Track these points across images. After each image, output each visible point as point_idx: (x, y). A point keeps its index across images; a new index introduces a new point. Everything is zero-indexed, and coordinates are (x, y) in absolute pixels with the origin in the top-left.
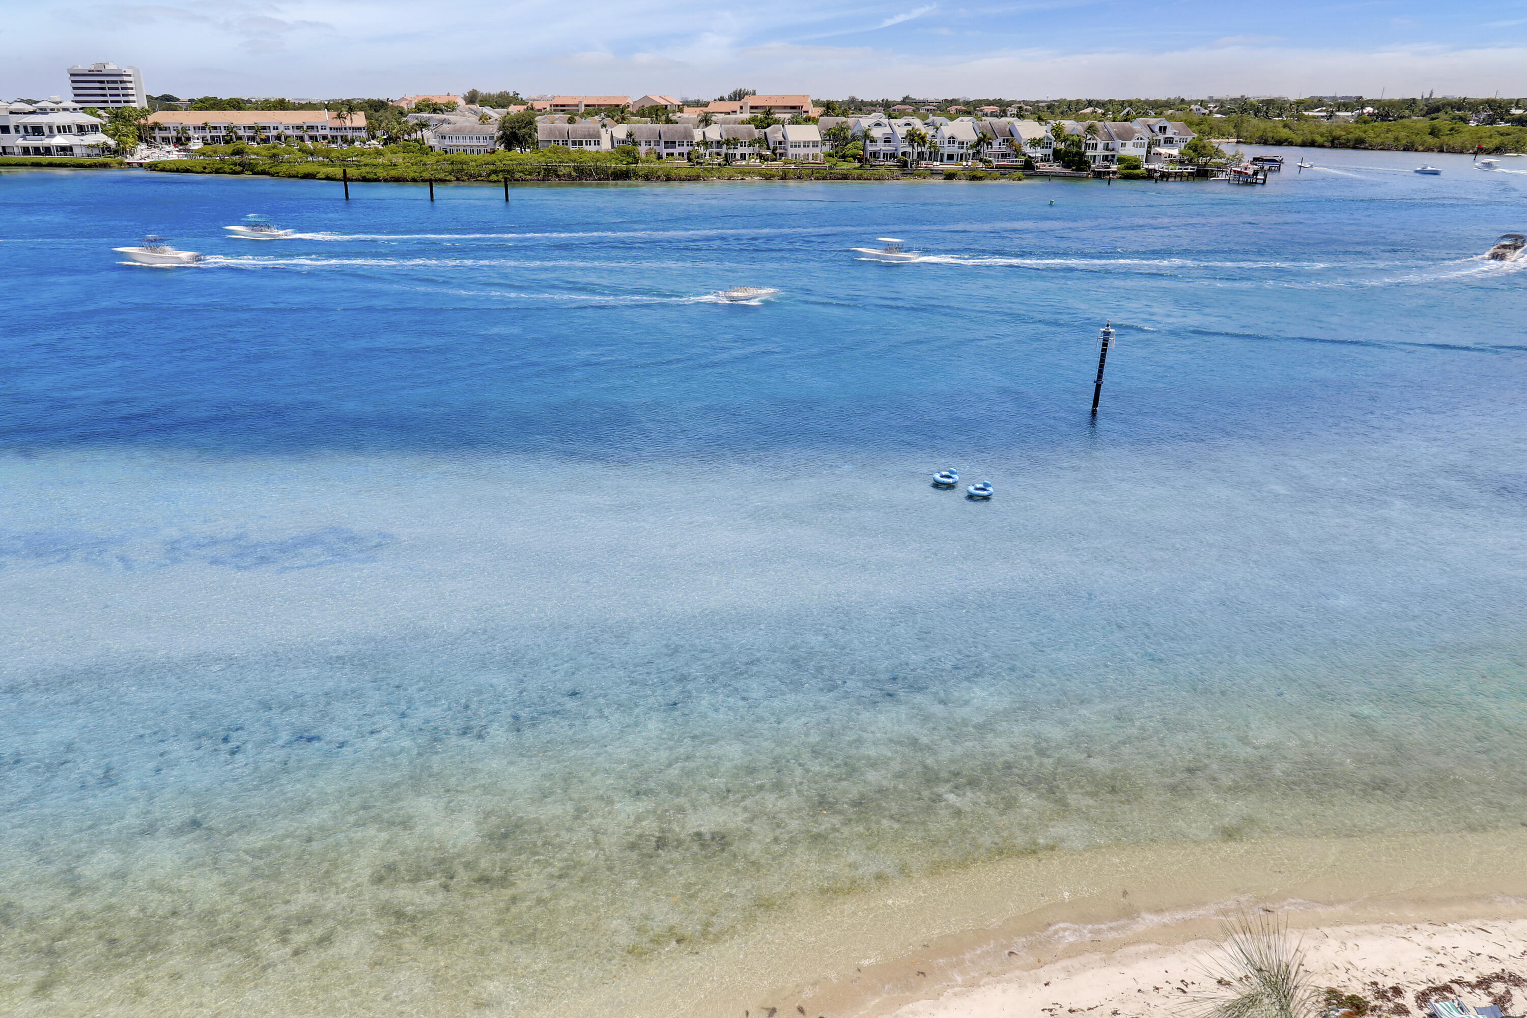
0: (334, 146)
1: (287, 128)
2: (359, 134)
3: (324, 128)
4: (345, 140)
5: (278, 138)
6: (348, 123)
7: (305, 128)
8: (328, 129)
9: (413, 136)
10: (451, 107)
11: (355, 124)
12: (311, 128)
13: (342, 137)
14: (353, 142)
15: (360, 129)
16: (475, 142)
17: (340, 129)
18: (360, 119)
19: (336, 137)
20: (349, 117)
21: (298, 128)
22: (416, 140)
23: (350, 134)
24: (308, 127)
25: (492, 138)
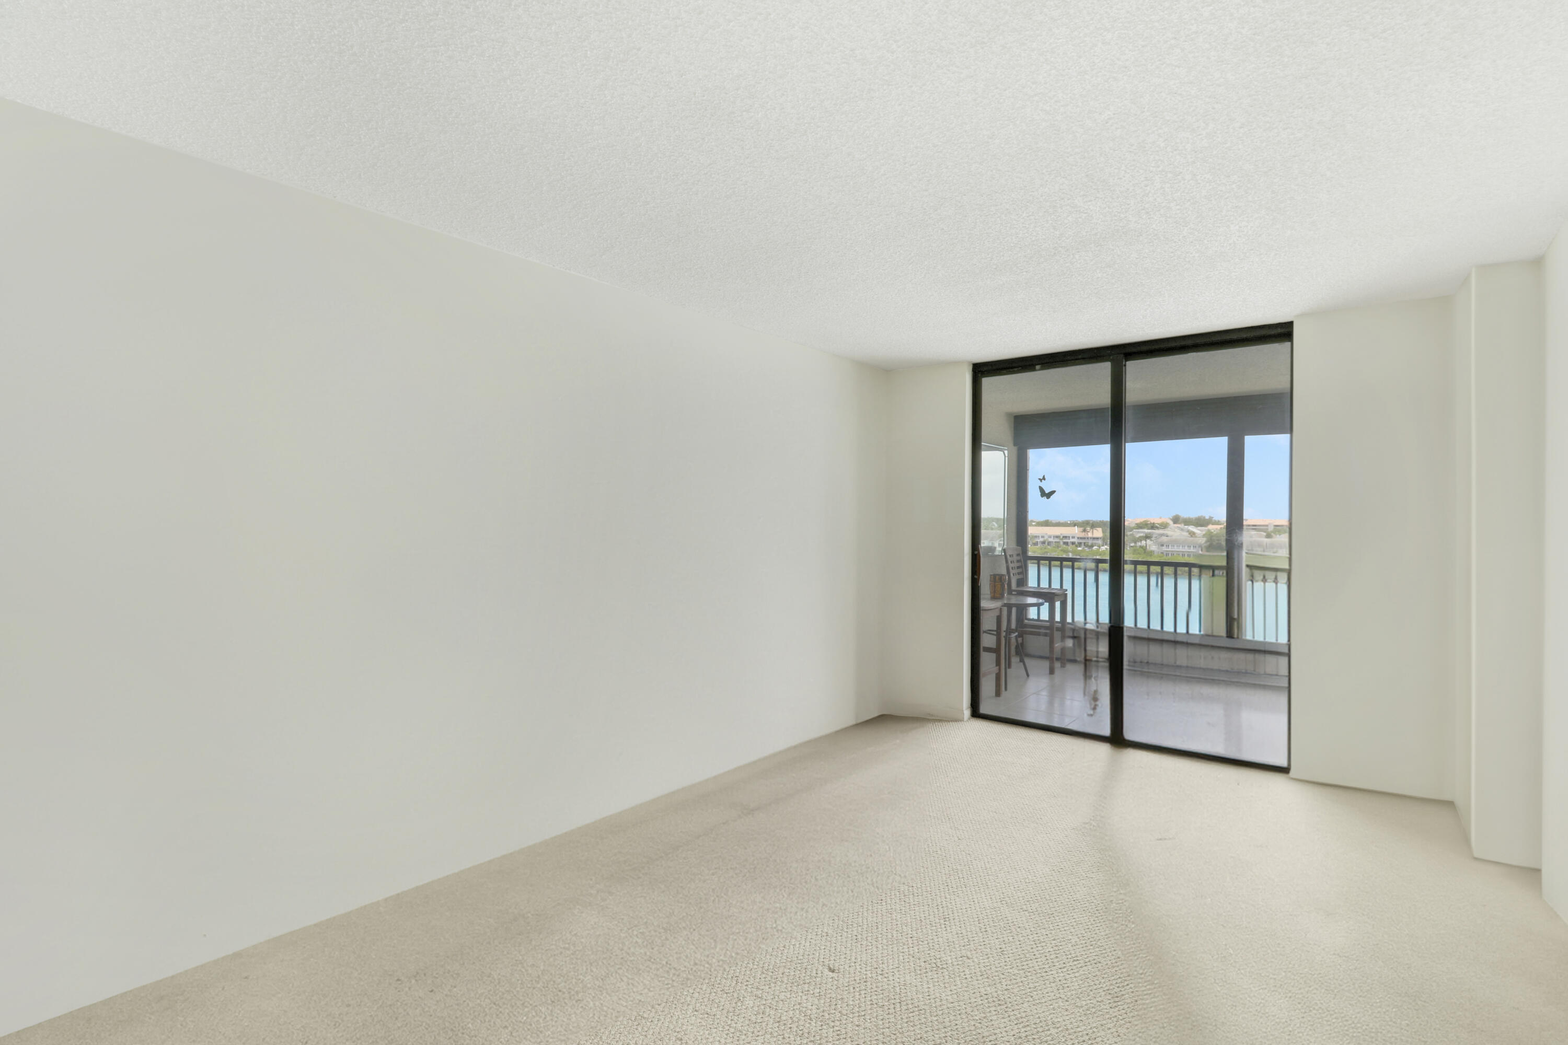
0: (1079, 549)
1: (1050, 537)
2: (1097, 542)
3: (1073, 537)
6: (1090, 535)
7: (1061, 537)
8: (1076, 538)
9: (1139, 544)
10: (1164, 526)
12: (1065, 537)
13: (1085, 543)
14: (1092, 546)
15: (1097, 538)
16: (1186, 549)
17: (1084, 538)
21: (1057, 537)
22: (1141, 547)
24: (1064, 537)
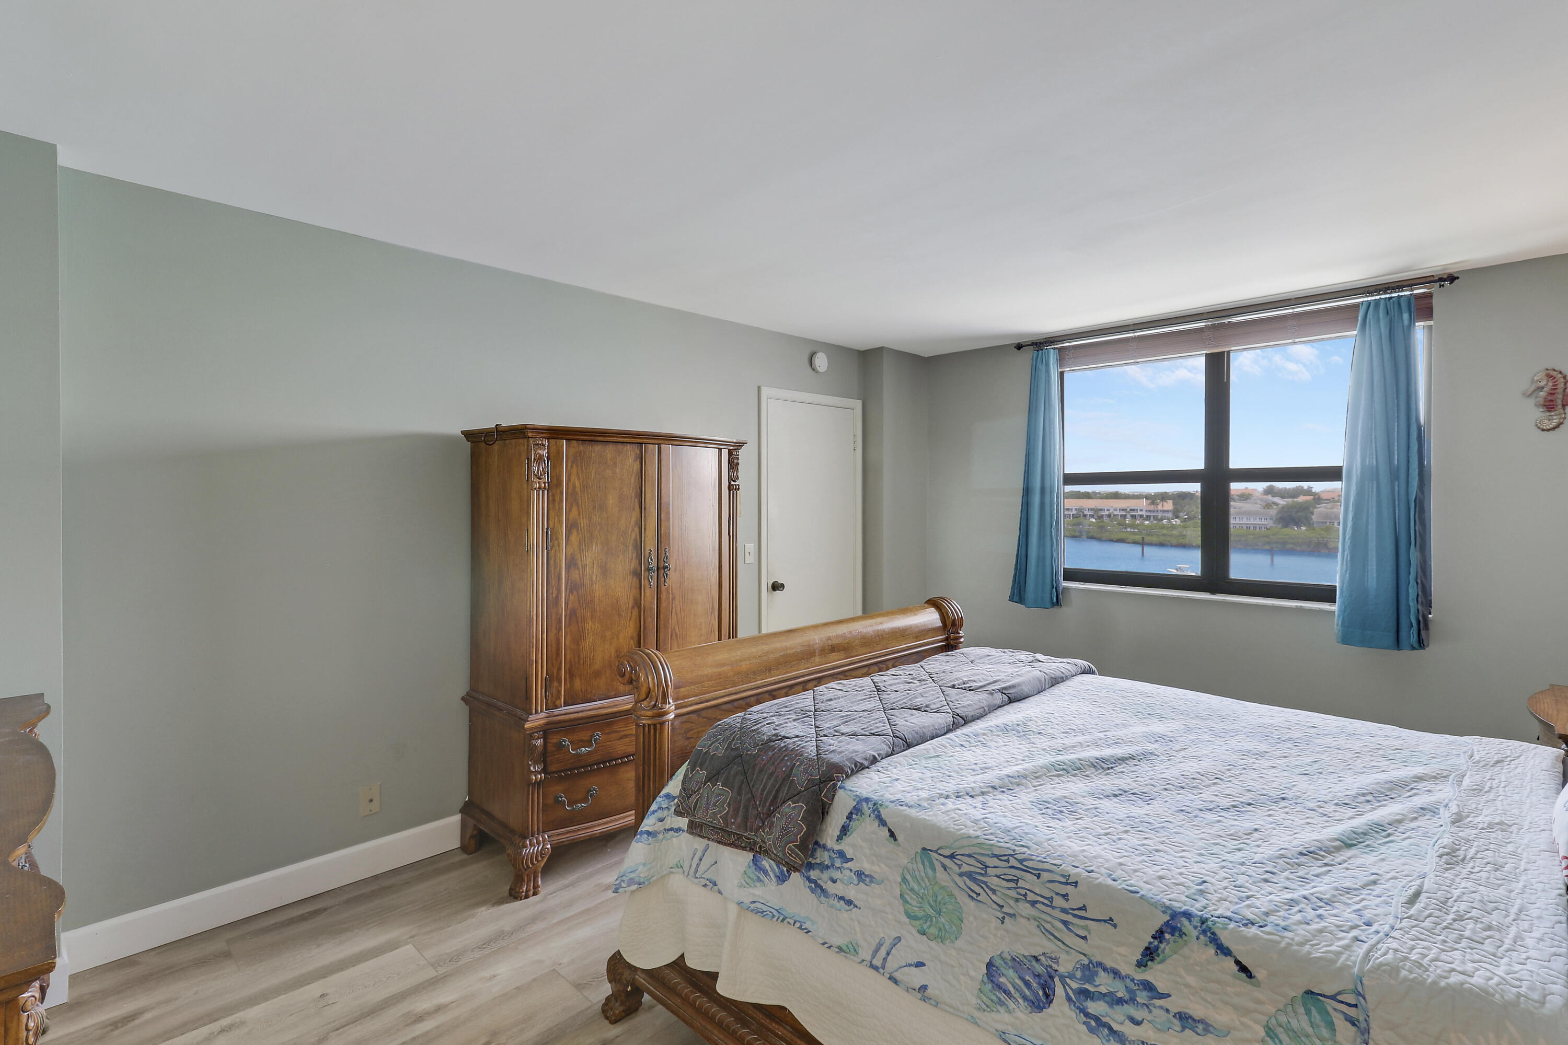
4: (1155, 518)
5: (1109, 516)
11: (1165, 508)
18: (1169, 505)
19: (1150, 516)
20: (1161, 504)
23: (1160, 515)
25: (1271, 519)
